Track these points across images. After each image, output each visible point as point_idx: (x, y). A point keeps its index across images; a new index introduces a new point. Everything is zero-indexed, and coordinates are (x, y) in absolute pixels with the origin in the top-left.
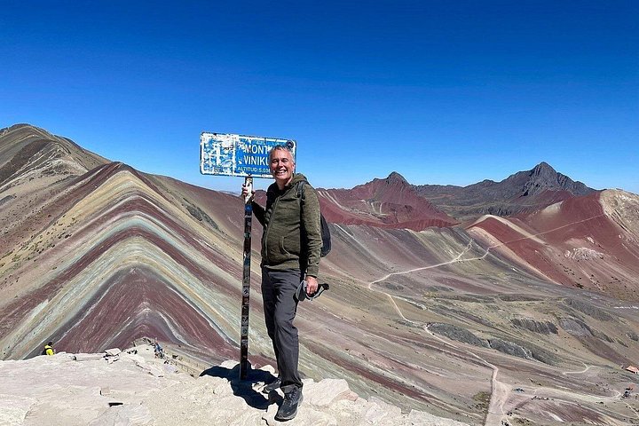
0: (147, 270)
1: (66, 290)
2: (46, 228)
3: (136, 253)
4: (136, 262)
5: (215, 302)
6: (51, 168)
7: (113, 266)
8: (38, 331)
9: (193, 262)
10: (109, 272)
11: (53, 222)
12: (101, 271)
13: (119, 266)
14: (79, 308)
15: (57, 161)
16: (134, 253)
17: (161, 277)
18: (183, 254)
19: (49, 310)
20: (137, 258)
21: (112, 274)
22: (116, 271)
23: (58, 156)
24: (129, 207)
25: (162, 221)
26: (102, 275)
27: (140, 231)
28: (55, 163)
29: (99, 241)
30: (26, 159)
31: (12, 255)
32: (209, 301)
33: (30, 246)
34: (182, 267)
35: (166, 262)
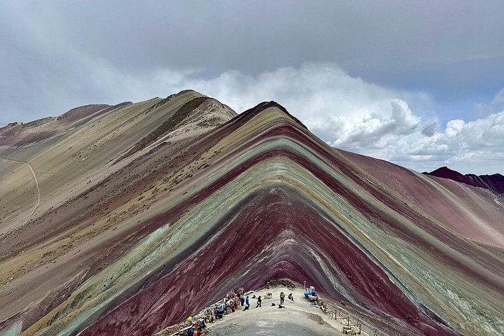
0: (293, 191)
1: (190, 214)
2: (189, 163)
3: (279, 172)
4: (279, 181)
5: (393, 247)
6: (205, 121)
7: (249, 186)
8: (148, 260)
9: (353, 194)
10: (243, 194)
11: (197, 158)
12: (234, 192)
13: (256, 185)
14: (201, 234)
15: (212, 115)
16: (277, 172)
17: (311, 202)
18: (340, 184)
19: (168, 235)
20: (281, 177)
21: (246, 195)
22: (252, 191)
23: (213, 111)
24: (275, 132)
25: (314, 148)
26: (234, 197)
27: (286, 151)
28: (210, 116)
29: (237, 164)
30: (186, 114)
31: (153, 189)
32: (383, 244)
33: (170, 180)
34: (341, 198)
35: (319, 188)
